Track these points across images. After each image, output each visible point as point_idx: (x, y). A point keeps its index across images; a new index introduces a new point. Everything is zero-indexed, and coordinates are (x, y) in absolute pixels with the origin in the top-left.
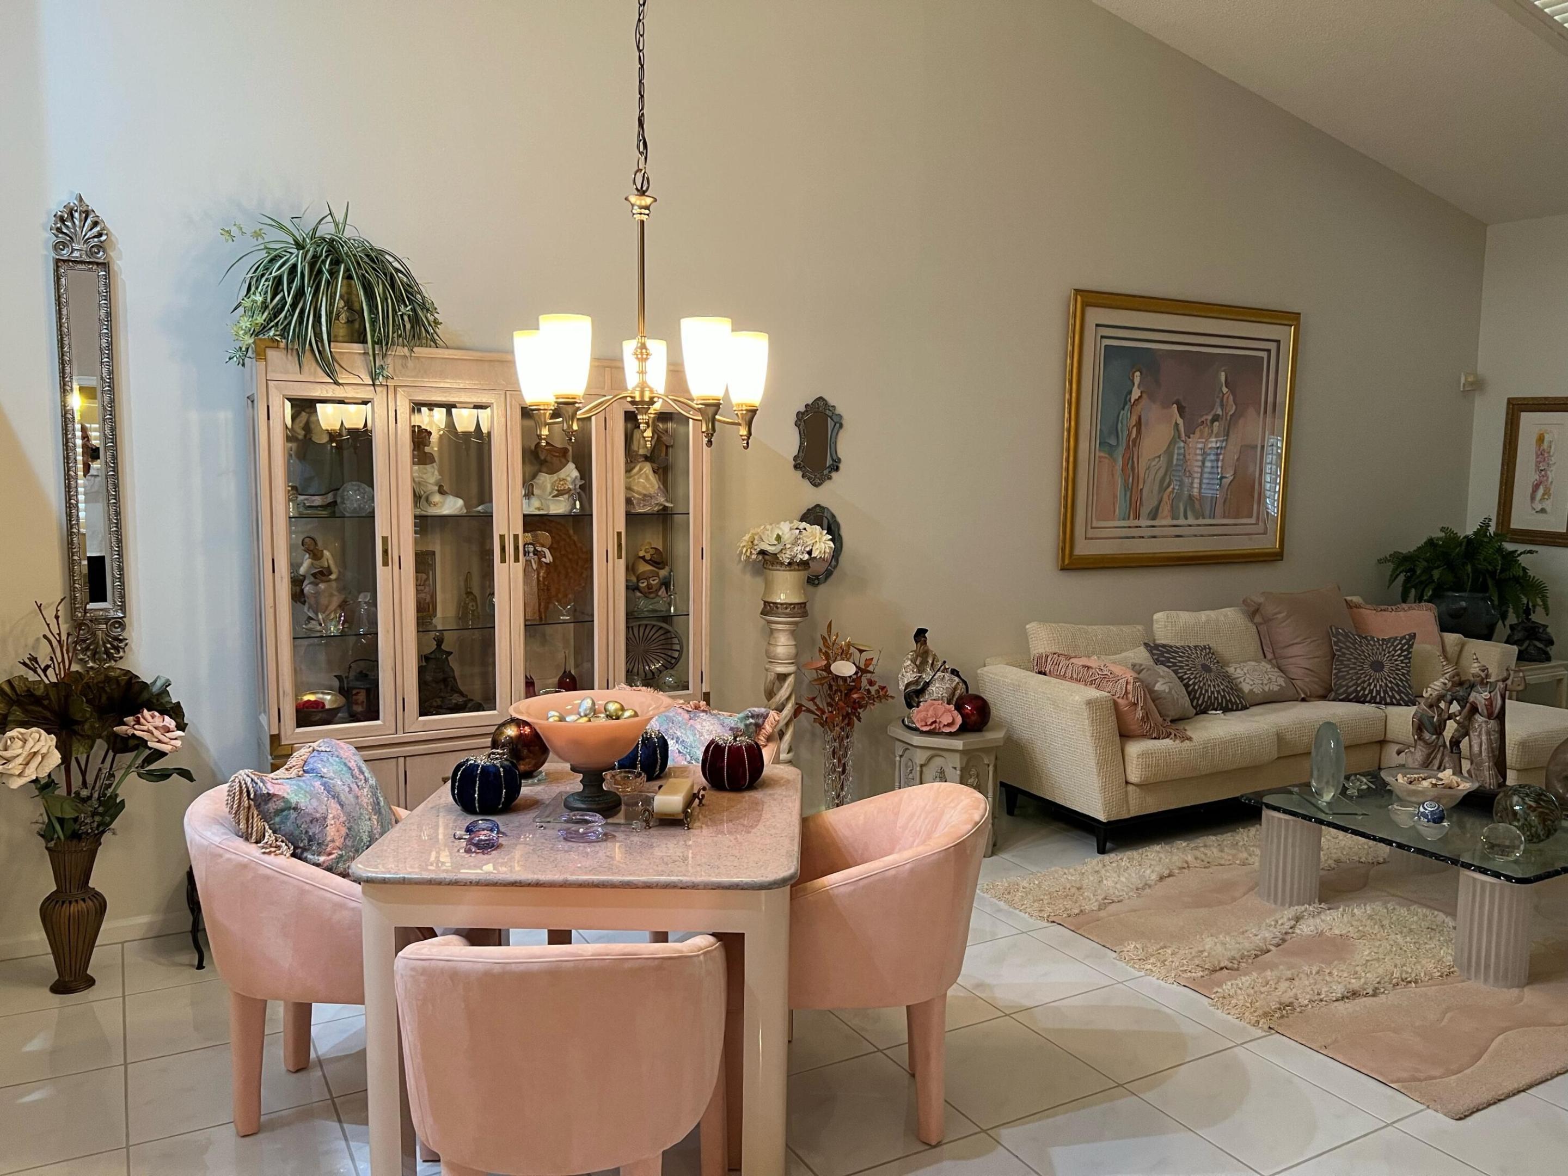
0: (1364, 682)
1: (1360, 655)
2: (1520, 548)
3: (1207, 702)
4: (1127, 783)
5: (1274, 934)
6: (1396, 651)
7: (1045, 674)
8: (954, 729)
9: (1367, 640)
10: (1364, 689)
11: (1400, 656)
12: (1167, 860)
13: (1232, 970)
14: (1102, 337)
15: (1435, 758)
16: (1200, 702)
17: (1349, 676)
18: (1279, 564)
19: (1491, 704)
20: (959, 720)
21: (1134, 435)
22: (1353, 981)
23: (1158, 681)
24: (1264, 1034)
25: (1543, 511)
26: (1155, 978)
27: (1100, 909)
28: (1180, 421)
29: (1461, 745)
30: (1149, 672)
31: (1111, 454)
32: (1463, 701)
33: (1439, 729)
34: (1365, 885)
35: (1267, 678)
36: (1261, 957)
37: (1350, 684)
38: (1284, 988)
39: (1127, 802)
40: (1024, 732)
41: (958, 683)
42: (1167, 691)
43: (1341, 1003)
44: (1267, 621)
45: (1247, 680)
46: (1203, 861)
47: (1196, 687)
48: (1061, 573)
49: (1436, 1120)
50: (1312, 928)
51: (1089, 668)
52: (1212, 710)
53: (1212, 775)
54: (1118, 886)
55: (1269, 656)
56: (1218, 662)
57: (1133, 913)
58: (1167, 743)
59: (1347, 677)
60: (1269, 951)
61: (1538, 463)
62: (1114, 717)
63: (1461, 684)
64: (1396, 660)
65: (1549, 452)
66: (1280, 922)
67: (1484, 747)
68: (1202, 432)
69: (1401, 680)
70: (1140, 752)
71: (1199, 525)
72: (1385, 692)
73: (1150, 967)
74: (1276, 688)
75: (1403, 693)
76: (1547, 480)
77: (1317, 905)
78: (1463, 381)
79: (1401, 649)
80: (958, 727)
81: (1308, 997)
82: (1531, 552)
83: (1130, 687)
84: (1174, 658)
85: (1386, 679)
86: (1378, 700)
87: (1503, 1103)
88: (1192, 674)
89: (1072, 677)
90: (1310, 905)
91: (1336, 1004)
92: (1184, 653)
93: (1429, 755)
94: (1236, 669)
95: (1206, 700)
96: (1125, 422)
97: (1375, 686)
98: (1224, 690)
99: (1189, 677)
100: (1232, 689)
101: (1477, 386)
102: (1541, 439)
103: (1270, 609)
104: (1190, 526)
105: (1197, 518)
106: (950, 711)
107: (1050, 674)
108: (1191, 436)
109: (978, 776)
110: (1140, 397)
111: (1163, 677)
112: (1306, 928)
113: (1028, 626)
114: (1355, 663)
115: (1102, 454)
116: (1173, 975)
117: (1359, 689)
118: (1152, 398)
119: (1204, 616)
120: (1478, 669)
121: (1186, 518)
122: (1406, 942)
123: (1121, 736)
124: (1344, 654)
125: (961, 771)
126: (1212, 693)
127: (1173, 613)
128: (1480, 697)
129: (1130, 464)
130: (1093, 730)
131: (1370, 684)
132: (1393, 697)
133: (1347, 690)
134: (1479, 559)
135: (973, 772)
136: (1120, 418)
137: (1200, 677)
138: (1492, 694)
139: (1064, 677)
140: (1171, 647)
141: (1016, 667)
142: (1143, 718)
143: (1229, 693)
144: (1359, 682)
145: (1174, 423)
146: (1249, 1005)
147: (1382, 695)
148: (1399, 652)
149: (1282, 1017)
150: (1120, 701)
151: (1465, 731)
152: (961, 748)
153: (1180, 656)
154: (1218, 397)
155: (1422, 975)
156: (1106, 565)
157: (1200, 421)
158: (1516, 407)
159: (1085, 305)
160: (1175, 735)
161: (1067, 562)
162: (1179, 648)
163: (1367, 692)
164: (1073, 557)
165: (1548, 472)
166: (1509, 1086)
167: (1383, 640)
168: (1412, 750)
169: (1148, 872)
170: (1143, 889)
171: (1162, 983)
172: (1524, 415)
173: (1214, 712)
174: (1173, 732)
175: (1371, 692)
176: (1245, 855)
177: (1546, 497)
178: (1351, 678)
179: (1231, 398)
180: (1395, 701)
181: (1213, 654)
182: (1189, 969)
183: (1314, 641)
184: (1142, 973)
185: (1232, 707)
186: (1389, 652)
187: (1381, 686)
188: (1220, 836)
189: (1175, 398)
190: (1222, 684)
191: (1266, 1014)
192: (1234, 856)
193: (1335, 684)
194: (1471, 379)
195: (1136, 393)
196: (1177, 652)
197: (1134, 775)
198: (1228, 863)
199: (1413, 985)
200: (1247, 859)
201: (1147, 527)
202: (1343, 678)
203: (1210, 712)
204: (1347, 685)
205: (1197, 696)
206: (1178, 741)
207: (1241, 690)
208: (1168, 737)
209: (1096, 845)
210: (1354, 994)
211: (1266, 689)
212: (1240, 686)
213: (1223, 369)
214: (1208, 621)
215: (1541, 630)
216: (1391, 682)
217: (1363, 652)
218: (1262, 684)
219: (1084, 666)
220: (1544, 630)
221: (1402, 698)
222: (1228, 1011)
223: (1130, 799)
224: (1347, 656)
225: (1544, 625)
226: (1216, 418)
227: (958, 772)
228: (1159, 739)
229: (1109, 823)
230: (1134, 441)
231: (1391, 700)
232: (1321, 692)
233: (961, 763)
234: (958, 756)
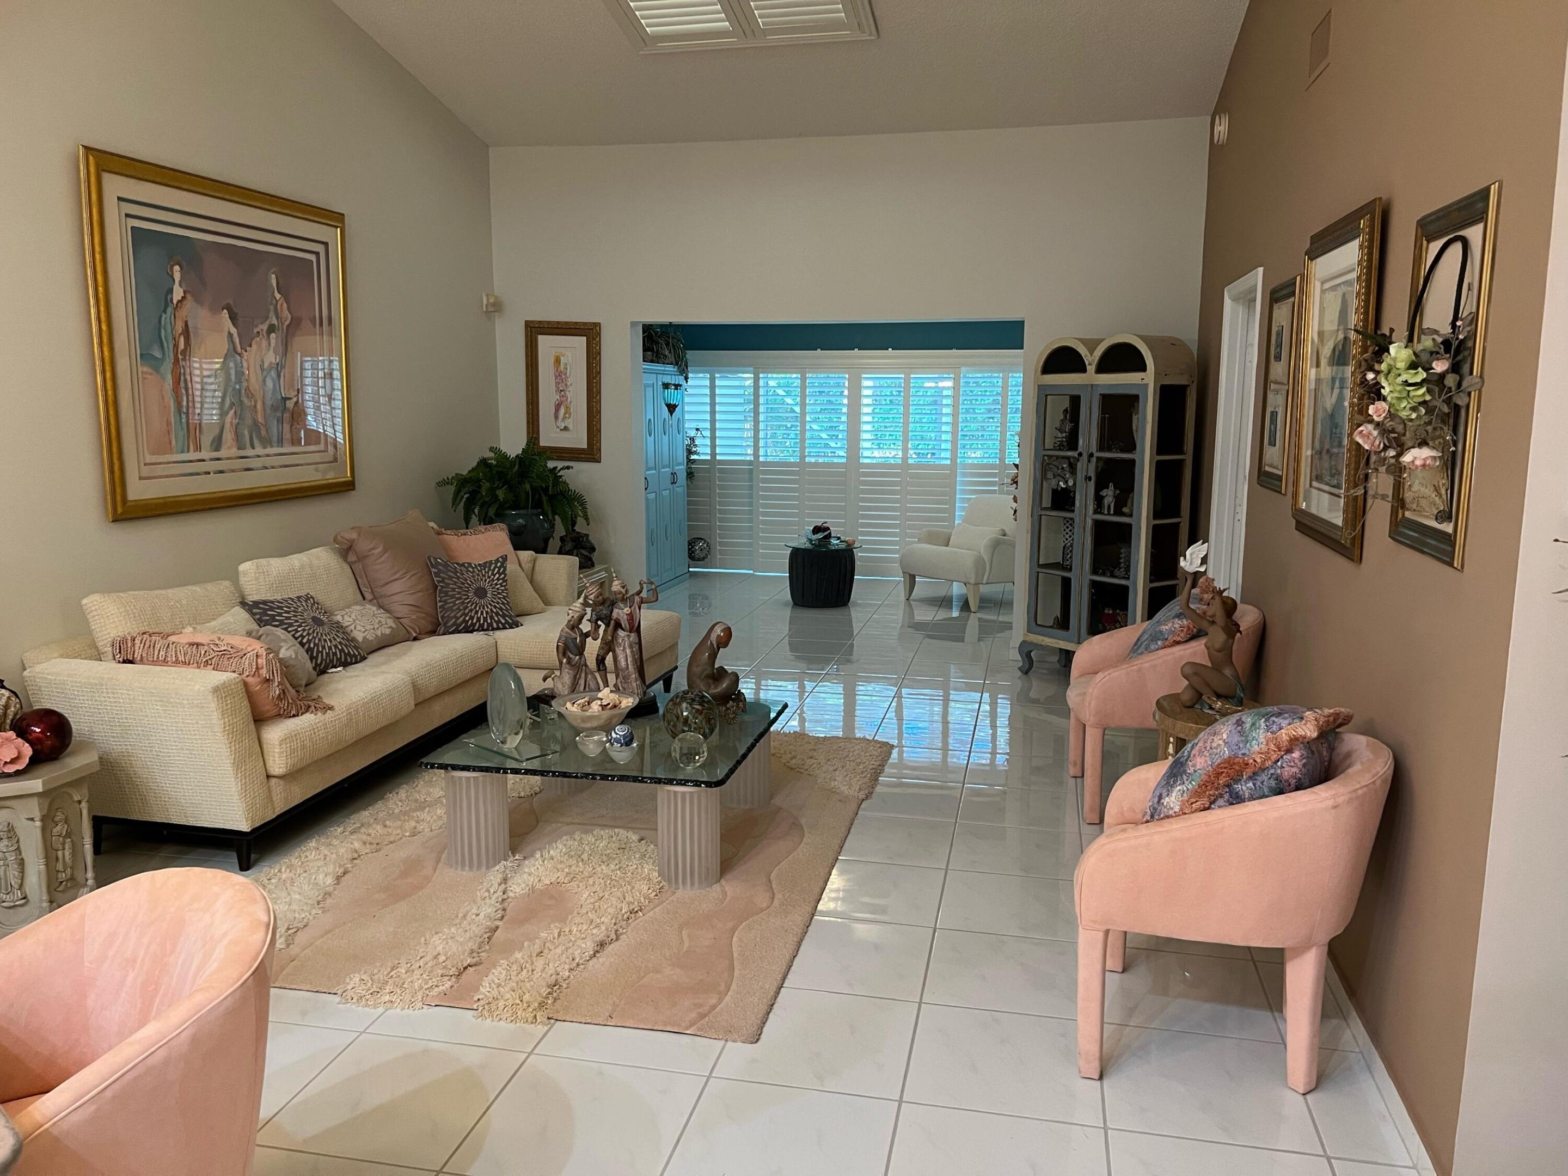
0: (471, 611)
1: (463, 584)
2: (560, 464)
3: (326, 660)
4: (268, 777)
5: (495, 907)
6: (494, 576)
7: (131, 662)
8: (20, 766)
9: (465, 567)
10: (472, 618)
11: (498, 579)
12: (334, 856)
13: (475, 965)
14: (127, 215)
15: (579, 678)
16: (319, 662)
17: (456, 607)
18: (353, 493)
19: (632, 619)
20: (28, 751)
21: (182, 346)
22: (595, 931)
23: (281, 647)
24: (546, 1028)
25: (566, 429)
26: (398, 1010)
27: (288, 945)
28: (234, 331)
29: (606, 662)
30: (270, 637)
31: (157, 370)
32: (607, 620)
33: (581, 650)
34: (538, 822)
35: (377, 621)
36: (494, 938)
37: (459, 615)
38: (541, 967)
39: (272, 800)
40: (115, 745)
41: (9, 698)
42: (293, 657)
43: (595, 960)
44: (361, 559)
45: (359, 628)
46: (371, 844)
47: (312, 645)
48: (112, 525)
49: (737, 1051)
50: (523, 886)
51: (198, 645)
52: (332, 668)
53: (356, 743)
54: (294, 907)
55: (368, 596)
56: (325, 613)
57: (329, 935)
58: (307, 719)
59: (454, 608)
60: (497, 928)
61: (557, 384)
62: (246, 702)
63: (603, 603)
64: (496, 584)
65: (566, 374)
66: (492, 891)
67: (629, 660)
68: (259, 345)
69: (503, 604)
70: (283, 737)
71: (268, 456)
72: (492, 618)
73: (387, 998)
74: (388, 631)
75: (507, 616)
76: (567, 400)
77: (512, 859)
78: (485, 302)
79: (498, 572)
80: (27, 761)
81: (567, 967)
82: (568, 468)
83: (262, 661)
84: (280, 615)
85: (491, 605)
86: (485, 627)
87: (775, 1006)
88: (304, 630)
89: (177, 660)
90: (506, 860)
91: (591, 963)
92: (289, 608)
93: (575, 676)
94: (343, 616)
95: (324, 657)
96: (169, 327)
97: (482, 613)
98: (340, 643)
99: (301, 635)
100: (348, 640)
101: (496, 307)
102: (557, 361)
103: (363, 546)
104: (259, 456)
105: (265, 448)
106: (8, 740)
107: (142, 661)
108: (248, 349)
109: (66, 821)
110: (183, 298)
111: (285, 641)
112: (517, 887)
113: (84, 601)
114: (459, 593)
115: (146, 369)
116: (420, 997)
117: (467, 618)
118: (198, 301)
119: (297, 560)
120: (619, 587)
121: (253, 448)
122: (613, 871)
123: (256, 721)
124: (448, 585)
125: (42, 820)
126: (330, 648)
127: (263, 561)
128: (621, 613)
129: (180, 382)
130: (225, 723)
131: (477, 612)
132: (499, 621)
133: (456, 621)
134: (533, 477)
135: (60, 816)
136: (163, 323)
137: (313, 632)
138: (632, 608)
139: (165, 662)
140: (272, 602)
141: (76, 657)
142: (279, 695)
143: (346, 646)
144: (467, 611)
145: (226, 334)
146: (518, 1001)
147: (489, 621)
148: (497, 576)
149: (555, 1000)
150: (250, 680)
151: (609, 646)
152: (41, 790)
153: (286, 612)
154: (271, 304)
155: (642, 900)
156: (171, 511)
157: (255, 331)
158: (534, 330)
159: (100, 170)
160: (315, 707)
161: (120, 510)
162: (282, 603)
163: (475, 621)
164: (129, 504)
165: (567, 393)
166: (771, 986)
167: (479, 565)
168: (557, 673)
169: (321, 876)
170: (324, 899)
171: (410, 1011)
172: (541, 338)
173: (334, 670)
174: (312, 704)
175: (479, 619)
176: (413, 824)
177: (567, 416)
178: (459, 608)
179: (285, 305)
180: (501, 626)
181: (318, 604)
182: (435, 984)
183: (416, 574)
184: (381, 1010)
185: (351, 659)
186: (489, 577)
187: (487, 612)
188: (370, 808)
189: (224, 303)
190: (335, 639)
191: (542, 1005)
192: (401, 827)
193: (443, 617)
194: (492, 300)
195: (178, 294)
196: (281, 608)
197: (278, 765)
198: (398, 837)
199: (640, 914)
200: (415, 828)
201: (211, 460)
202: (451, 609)
203: (330, 671)
204: (455, 617)
205: (315, 655)
206: (319, 714)
207: (354, 640)
208: (307, 711)
209: (236, 861)
210: (601, 945)
211: (379, 633)
212: (352, 635)
213: (272, 271)
214: (302, 567)
215: (585, 539)
216: (495, 607)
217: (466, 580)
218: (374, 629)
219: (192, 644)
220: (587, 539)
221: (507, 622)
222: (498, 1018)
223: (274, 794)
224: (451, 586)
225: (586, 535)
226: (271, 329)
227: (38, 824)
228: (298, 715)
229: (254, 831)
230: (184, 352)
231: (497, 625)
232: (430, 628)
233: (40, 810)
234: (35, 801)
